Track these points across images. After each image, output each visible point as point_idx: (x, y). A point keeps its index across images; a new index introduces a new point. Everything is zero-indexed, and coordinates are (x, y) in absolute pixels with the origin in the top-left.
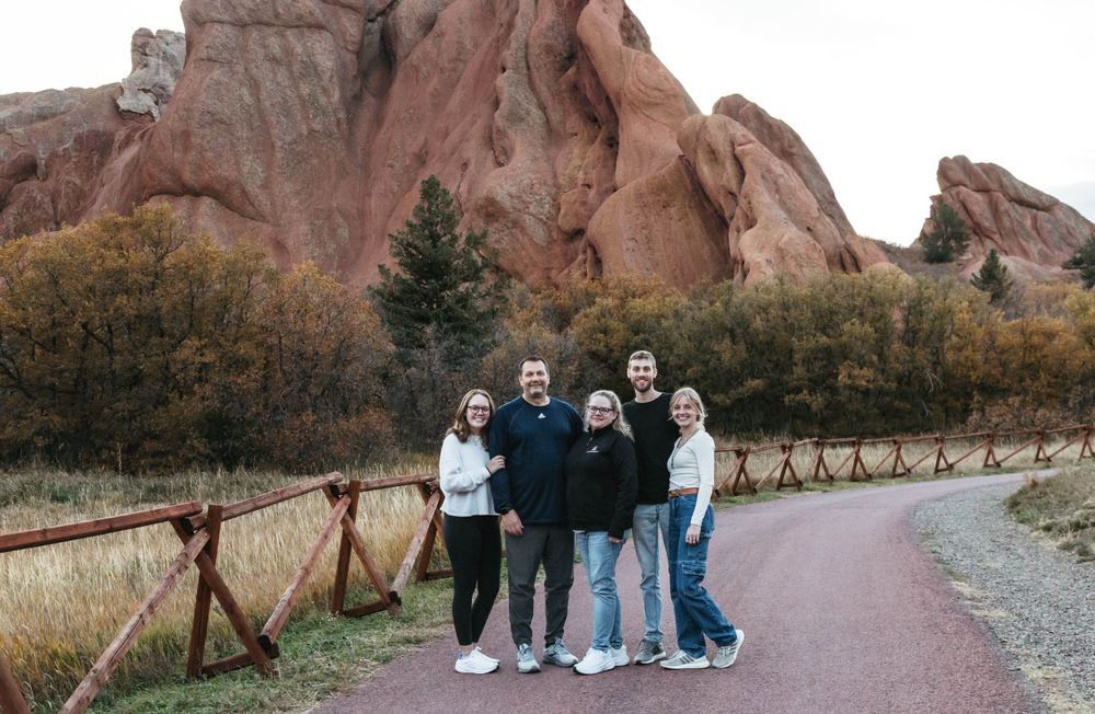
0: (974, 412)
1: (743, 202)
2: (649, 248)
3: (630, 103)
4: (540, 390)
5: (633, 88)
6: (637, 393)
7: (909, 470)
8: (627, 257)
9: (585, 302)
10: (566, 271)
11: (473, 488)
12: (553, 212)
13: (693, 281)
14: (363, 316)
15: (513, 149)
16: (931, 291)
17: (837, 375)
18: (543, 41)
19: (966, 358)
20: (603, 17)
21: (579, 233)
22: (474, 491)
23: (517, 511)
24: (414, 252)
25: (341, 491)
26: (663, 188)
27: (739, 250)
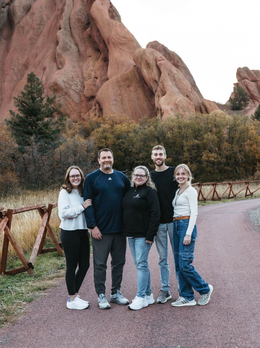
0: (258, 171)
1: (160, 84)
2: (122, 104)
3: (113, 43)
4: (109, 166)
5: (114, 37)
6: (156, 167)
7: (235, 195)
8: (113, 108)
9: (96, 126)
10: (88, 113)
11: (75, 216)
12: (82, 89)
13: (140, 117)
14: (4, 132)
15: (64, 62)
16: (239, 121)
17: (202, 156)
18: (76, 17)
19: (254, 149)
20: (102, 7)
21: (93, 97)
22: (76, 218)
23: (98, 227)
24: (25, 105)
25: (4, 215)
26: (128, 79)
27: (159, 104)
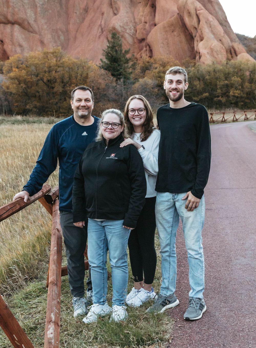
1: (199, 31)
2: (168, 46)
4: (86, 113)
8: (161, 50)
10: (140, 53)
12: (134, 32)
15: (119, 9)
21: (144, 40)
24: (110, 55)
26: (172, 25)
27: (198, 49)
